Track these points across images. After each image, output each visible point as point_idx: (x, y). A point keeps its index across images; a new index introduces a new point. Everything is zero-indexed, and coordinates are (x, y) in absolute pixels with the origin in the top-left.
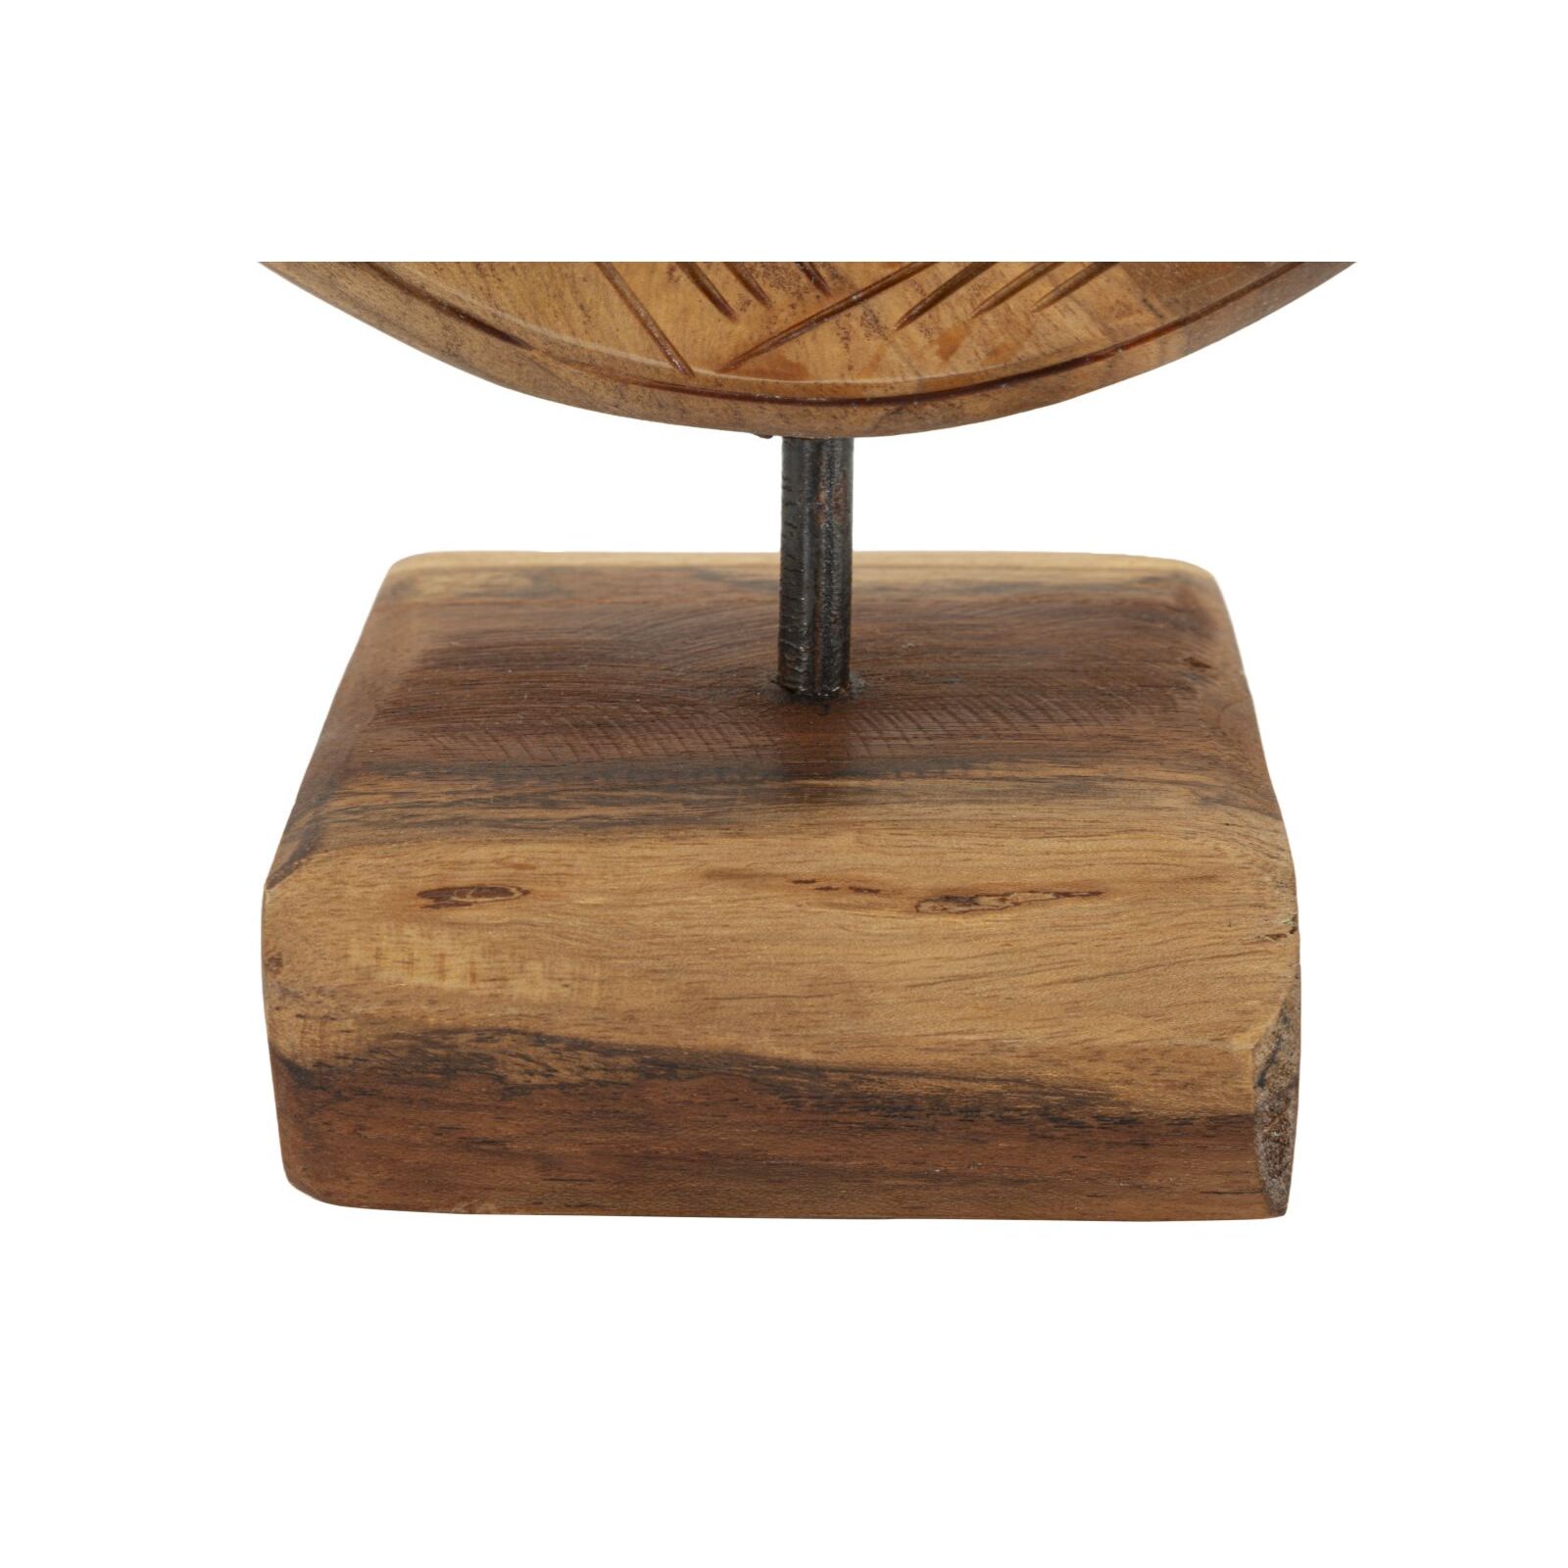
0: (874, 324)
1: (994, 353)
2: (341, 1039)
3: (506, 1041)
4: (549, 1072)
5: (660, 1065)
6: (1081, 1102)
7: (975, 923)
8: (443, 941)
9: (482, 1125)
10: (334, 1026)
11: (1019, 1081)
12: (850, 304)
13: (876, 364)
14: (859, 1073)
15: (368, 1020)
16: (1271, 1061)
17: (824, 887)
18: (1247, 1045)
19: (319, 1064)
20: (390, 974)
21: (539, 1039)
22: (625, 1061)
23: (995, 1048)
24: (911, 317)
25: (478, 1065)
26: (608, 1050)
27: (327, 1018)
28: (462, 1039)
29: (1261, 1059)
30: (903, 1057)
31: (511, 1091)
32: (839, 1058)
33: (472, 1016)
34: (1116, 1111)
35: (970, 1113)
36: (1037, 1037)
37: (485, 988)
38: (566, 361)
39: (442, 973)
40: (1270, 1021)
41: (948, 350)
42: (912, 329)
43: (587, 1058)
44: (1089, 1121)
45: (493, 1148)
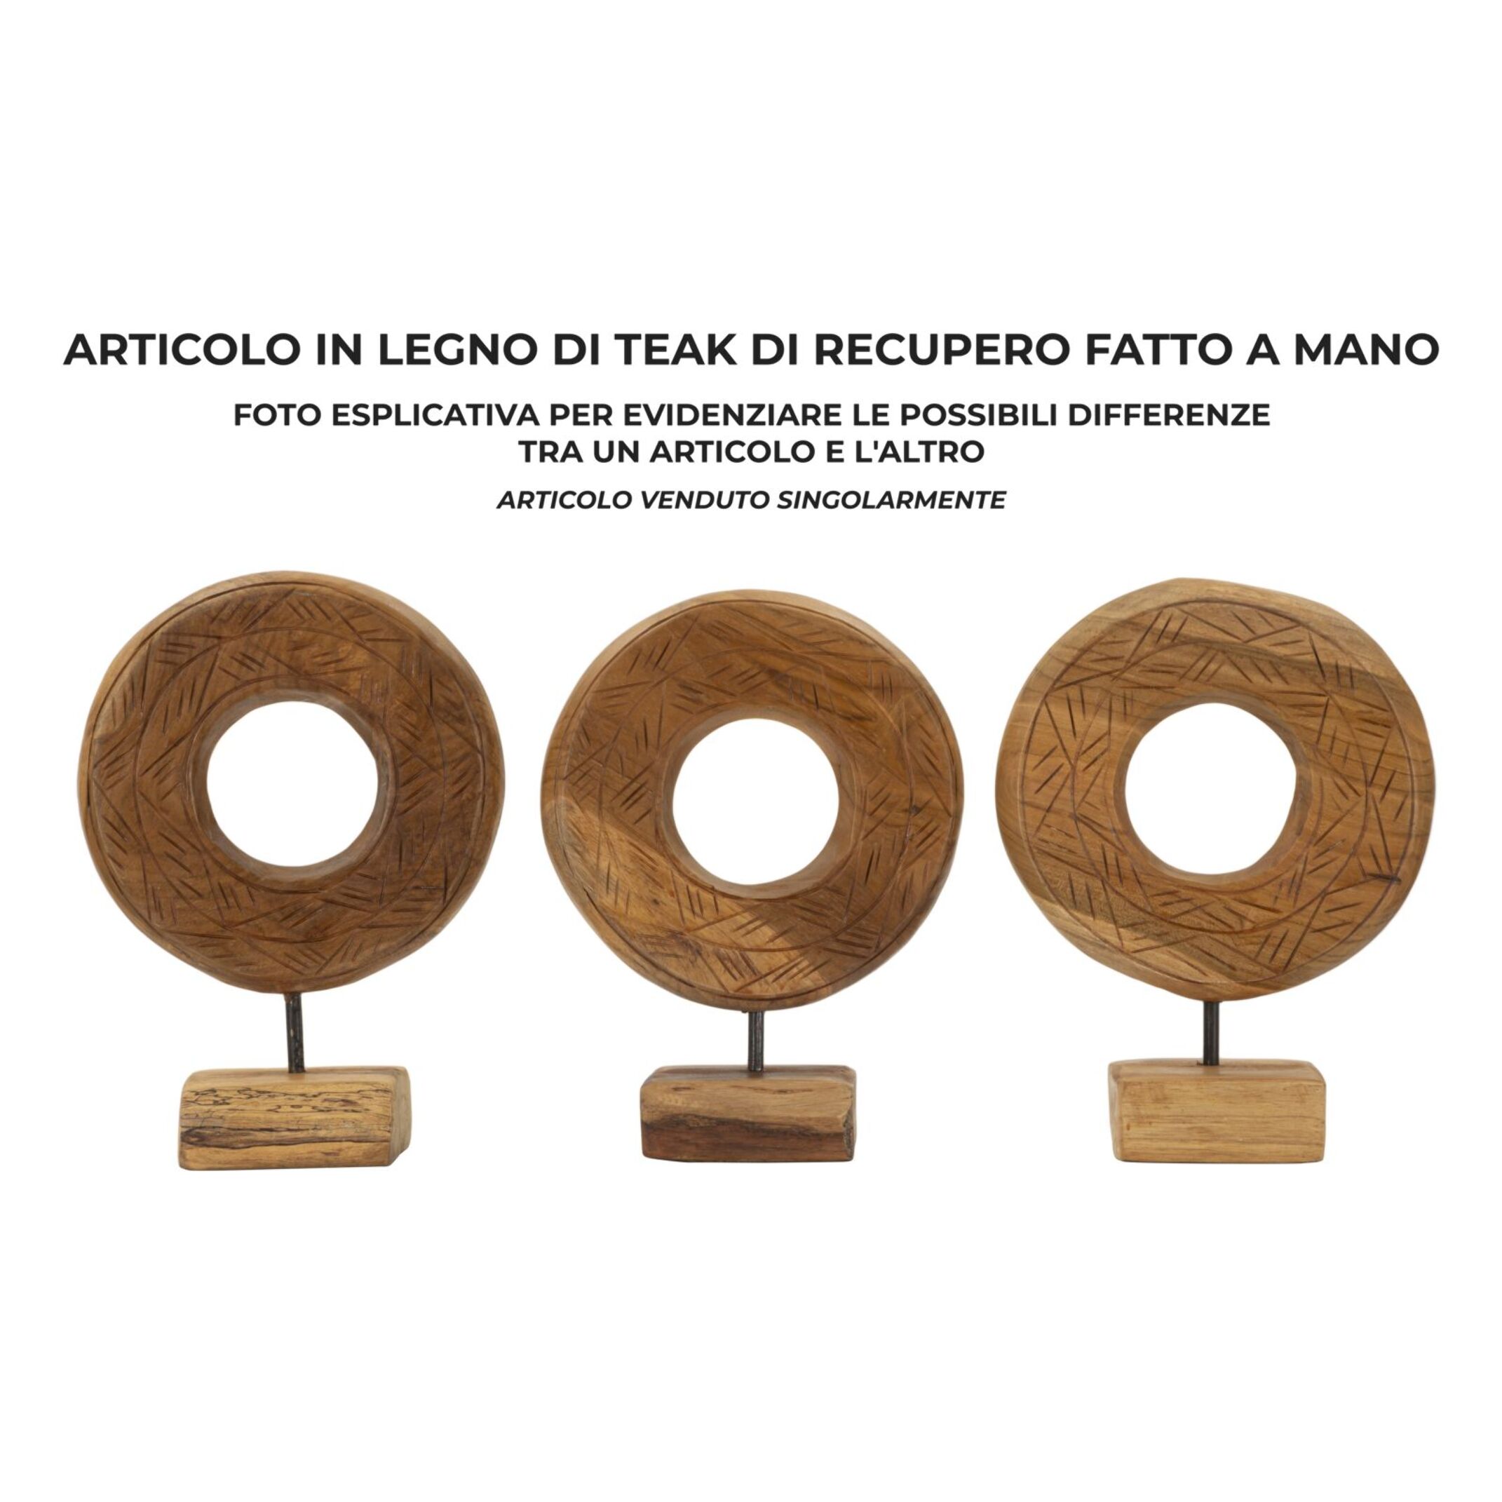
0: (767, 983)
1: (792, 989)
2: (656, 1117)
3: (690, 1117)
4: (698, 1124)
5: (722, 1122)
6: (808, 1130)
7: (786, 1096)
8: (677, 1097)
9: (684, 1137)
10: (655, 1113)
12: (761, 978)
13: (767, 991)
14: (763, 1124)
15: (661, 1112)
16: (846, 1122)
17: (755, 1089)
18: (841, 1116)
20: (666, 1103)
21: (696, 1116)
22: (714, 1121)
23: (790, 1118)
24: (774, 981)
25: (683, 1122)
26: (710, 1119)
27: (653, 1112)
28: (681, 1116)
29: (844, 1120)
30: (771, 1120)
31: (691, 1129)
32: (758, 1121)
33: (683, 1112)
34: (814, 1132)
35: (785, 1133)
36: (798, 1116)
37: (685, 1105)
38: (703, 990)
39: (677, 1102)
40: (845, 1113)
41: (782, 988)
42: (774, 984)
43: (706, 1121)
44: (808, 1135)
45: (686, 1142)
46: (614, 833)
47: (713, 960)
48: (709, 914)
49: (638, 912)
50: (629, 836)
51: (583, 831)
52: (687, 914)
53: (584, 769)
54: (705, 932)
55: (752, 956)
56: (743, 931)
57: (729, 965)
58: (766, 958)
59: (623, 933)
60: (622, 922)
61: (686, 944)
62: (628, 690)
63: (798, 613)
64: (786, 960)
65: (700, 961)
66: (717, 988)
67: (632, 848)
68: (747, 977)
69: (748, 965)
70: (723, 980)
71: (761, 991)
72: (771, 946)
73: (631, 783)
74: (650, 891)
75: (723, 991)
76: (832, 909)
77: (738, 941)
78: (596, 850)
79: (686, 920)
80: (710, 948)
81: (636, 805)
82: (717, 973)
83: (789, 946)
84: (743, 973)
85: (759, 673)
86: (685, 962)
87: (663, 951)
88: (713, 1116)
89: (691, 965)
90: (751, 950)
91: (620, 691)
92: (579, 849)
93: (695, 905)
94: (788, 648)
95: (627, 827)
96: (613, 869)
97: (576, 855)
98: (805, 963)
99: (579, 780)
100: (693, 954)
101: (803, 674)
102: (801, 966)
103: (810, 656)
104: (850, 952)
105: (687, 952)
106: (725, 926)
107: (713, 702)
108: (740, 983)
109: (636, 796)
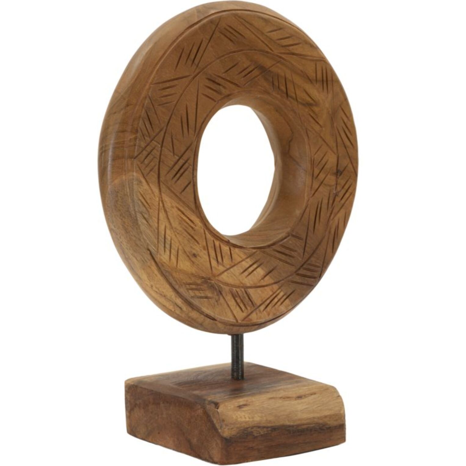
0: (260, 311)
2: (234, 432)
3: (255, 429)
4: (260, 433)
5: (274, 429)
6: (324, 425)
8: (243, 413)
9: (251, 445)
10: (233, 430)
11: (317, 423)
12: (256, 309)
14: (298, 426)
15: (237, 428)
17: (284, 398)
19: (230, 437)
21: (259, 427)
22: (270, 429)
23: (314, 418)
24: (264, 310)
25: (251, 433)
26: (267, 427)
27: (232, 429)
28: (249, 429)
31: (255, 437)
32: (295, 424)
34: (328, 426)
35: (311, 430)
43: (265, 430)
44: (325, 429)
45: (252, 449)
46: (169, 201)
47: (229, 298)
48: (227, 261)
49: (185, 265)
50: (178, 203)
51: (149, 202)
52: (214, 263)
53: (149, 149)
54: (225, 277)
55: (251, 291)
56: (246, 273)
57: (239, 301)
58: (260, 292)
59: (174, 283)
60: (174, 274)
61: (212, 287)
62: (176, 82)
63: (276, 22)
64: (271, 293)
65: (222, 300)
66: (232, 320)
67: (179, 213)
68: (249, 308)
69: (249, 298)
70: (235, 312)
71: (257, 319)
72: (263, 283)
73: (178, 160)
74: (191, 247)
75: (235, 321)
76: (296, 251)
77: (243, 282)
78: (157, 216)
79: (213, 269)
80: (227, 288)
81: (182, 178)
82: (232, 308)
83: (273, 282)
84: (247, 306)
85: (254, 70)
86: (212, 301)
87: (200, 295)
88: (269, 425)
89: (216, 303)
90: (251, 287)
91: (172, 83)
92: (146, 216)
93: (219, 255)
94: (271, 49)
95: (176, 195)
96: (168, 232)
97: (144, 221)
98: (282, 294)
99: (145, 159)
100: (218, 295)
101: (280, 70)
102: (279, 297)
103: (283, 56)
104: (306, 282)
105: (214, 293)
106: (236, 270)
107: (228, 92)
108: (245, 314)
109: (182, 171)
